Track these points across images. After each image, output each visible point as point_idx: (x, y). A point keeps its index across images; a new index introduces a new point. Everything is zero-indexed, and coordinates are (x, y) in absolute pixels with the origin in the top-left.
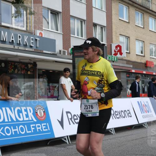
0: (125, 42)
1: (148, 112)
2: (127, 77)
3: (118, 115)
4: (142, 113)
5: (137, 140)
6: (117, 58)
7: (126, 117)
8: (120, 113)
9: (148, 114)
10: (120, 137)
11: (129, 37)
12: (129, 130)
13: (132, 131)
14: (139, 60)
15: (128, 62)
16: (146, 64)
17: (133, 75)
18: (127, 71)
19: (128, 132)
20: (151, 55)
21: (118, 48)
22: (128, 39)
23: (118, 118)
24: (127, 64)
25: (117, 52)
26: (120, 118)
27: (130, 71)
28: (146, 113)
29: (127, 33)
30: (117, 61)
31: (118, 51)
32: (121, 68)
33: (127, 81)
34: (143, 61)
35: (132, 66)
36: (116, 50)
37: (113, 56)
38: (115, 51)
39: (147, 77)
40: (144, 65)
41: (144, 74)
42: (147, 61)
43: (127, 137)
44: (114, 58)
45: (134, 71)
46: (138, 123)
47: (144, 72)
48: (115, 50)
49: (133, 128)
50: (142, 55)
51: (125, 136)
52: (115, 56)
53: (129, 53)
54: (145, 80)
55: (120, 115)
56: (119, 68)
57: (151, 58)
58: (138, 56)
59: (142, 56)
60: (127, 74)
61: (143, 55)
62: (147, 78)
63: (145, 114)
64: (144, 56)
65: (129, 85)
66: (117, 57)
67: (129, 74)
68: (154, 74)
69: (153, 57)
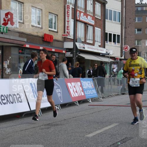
0: (18, 9)
2: (19, 53)
3: (4, 100)
5: (27, 130)
6: (7, 29)
7: (15, 103)
8: (7, 98)
10: (6, 128)
11: (23, 3)
12: (19, 119)
13: (22, 119)
15: (22, 34)
16: (43, 38)
17: (28, 51)
18: (20, 46)
19: (16, 120)
20: (49, 27)
21: (9, 16)
22: (21, 5)
23: (5, 104)
24: (20, 36)
25: (8, 22)
26: (7, 104)
27: (23, 45)
30: (6, 32)
31: (8, 20)
32: (12, 41)
33: (19, 58)
34: (41, 34)
35: (25, 40)
36: (6, 19)
37: (2, 26)
38: (4, 20)
40: (41, 39)
42: (45, 34)
43: (15, 127)
44: (3, 29)
45: (29, 45)
46: (29, 110)
47: (41, 48)
48: (4, 18)
49: (23, 116)
51: (13, 126)
52: (4, 26)
55: (7, 100)
56: (9, 41)
57: (49, 30)
60: (20, 50)
65: (21, 63)
66: (7, 27)
67: (22, 50)
68: (53, 50)
69: (53, 29)
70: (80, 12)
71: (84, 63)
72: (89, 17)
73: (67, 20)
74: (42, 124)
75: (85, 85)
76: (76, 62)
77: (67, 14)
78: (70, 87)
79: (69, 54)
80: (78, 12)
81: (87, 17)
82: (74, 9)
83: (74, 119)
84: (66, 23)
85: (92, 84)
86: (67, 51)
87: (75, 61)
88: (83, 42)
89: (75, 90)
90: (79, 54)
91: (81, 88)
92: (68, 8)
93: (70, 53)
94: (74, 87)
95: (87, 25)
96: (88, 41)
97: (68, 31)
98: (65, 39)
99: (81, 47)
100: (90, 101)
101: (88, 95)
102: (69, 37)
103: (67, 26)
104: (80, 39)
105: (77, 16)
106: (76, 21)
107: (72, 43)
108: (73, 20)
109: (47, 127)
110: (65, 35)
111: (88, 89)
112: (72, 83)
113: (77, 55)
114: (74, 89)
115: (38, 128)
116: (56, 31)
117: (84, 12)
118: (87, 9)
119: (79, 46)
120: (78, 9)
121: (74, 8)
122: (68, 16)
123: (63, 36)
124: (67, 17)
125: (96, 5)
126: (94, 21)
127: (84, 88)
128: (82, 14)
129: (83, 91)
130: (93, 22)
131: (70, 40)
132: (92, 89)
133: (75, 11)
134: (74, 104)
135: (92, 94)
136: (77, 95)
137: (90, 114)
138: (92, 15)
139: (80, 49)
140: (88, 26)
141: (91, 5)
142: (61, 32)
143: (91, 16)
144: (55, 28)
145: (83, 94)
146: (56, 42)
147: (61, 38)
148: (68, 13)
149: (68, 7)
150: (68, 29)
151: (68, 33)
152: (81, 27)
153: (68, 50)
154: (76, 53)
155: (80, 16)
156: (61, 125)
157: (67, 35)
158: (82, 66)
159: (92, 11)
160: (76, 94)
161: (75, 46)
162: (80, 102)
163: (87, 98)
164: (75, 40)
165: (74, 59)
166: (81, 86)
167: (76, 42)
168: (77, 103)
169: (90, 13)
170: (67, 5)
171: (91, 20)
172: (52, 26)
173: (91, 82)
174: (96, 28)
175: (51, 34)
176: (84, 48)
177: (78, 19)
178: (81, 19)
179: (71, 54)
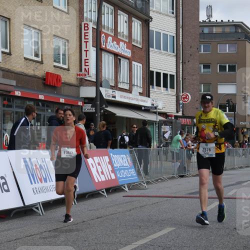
1: (46, 181)
2: (4, 106)
4: (32, 184)
5: (18, 241)
9: (44, 184)
11: (9, 19)
12: (4, 221)
13: (10, 221)
14: (30, 70)
15: (8, 73)
16: (44, 79)
17: (19, 102)
18: (4, 93)
20: (55, 61)
22: (6, 22)
24: (4, 77)
27: (10, 92)
28: (42, 182)
29: (5, 10)
33: (4, 115)
34: (40, 72)
35: (14, 83)
39: (47, 106)
40: (41, 82)
41: (41, 100)
42: (47, 73)
45: (20, 92)
46: (21, 205)
47: (41, 97)
49: (11, 216)
50: (36, 59)
53: (10, 54)
54: (42, 113)
57: (55, 66)
58: (28, 62)
59: (37, 62)
60: (4, 100)
61: (39, 59)
62: (47, 110)
63: (39, 185)
64: (41, 63)
65: (7, 123)
67: (9, 101)
68: (62, 101)
69: (61, 65)
70: (107, 36)
71: (114, 123)
72: (122, 44)
73: (84, 48)
74: (44, 230)
75: (118, 162)
76: (101, 121)
77: (85, 39)
78: (92, 164)
79: (88, 108)
80: (103, 35)
81: (118, 44)
82: (95, 31)
83: (99, 219)
84: (84, 53)
85: (129, 159)
86: (85, 103)
87: (99, 119)
88: (112, 87)
89: (100, 171)
90: (107, 107)
91: (110, 166)
92: (86, 28)
93: (91, 105)
94: (99, 164)
95: (119, 57)
96: (120, 86)
97: (87, 68)
98: (82, 82)
99: (109, 96)
100: (127, 189)
101: (123, 178)
102: (88, 78)
103: (85, 60)
104: (107, 82)
105: (102, 42)
106: (100, 50)
107: (94, 88)
108: (95, 49)
109: (53, 234)
110: (81, 75)
111: (123, 168)
112: (95, 158)
113: (103, 109)
114: (99, 167)
115: (38, 236)
116: (66, 67)
117: (113, 34)
118: (119, 31)
119: (106, 93)
120: (103, 30)
121: (95, 27)
122: (86, 42)
123: (78, 77)
124: (84, 44)
125: (133, 24)
126: (130, 51)
127: (115, 166)
128: (110, 39)
129: (113, 171)
130: (128, 53)
131: (91, 83)
132: (129, 169)
133: (98, 32)
134: (99, 193)
135: (129, 177)
136: (104, 179)
137: (127, 211)
138: (127, 41)
139: (107, 98)
140: (120, 60)
141: (125, 24)
142: (74, 70)
143: (125, 42)
144: (64, 63)
145: (113, 177)
146: (67, 87)
147: (75, 80)
148: (86, 37)
149: (87, 26)
150: (87, 64)
151: (87, 71)
152: (108, 61)
153: (86, 101)
154: (101, 105)
155: (106, 42)
156: (78, 230)
157: (85, 75)
158: (111, 128)
159: (126, 33)
160: (102, 176)
161: (99, 93)
162: (108, 191)
163: (120, 184)
164: (98, 83)
165: (98, 115)
166: (111, 163)
167: (101, 86)
168: (103, 192)
169: (123, 36)
170: (85, 22)
171: (126, 49)
172: (59, 59)
173: (127, 155)
174: (133, 62)
175: (57, 73)
176: (115, 97)
177: (104, 46)
178: (108, 47)
179: (91, 107)
